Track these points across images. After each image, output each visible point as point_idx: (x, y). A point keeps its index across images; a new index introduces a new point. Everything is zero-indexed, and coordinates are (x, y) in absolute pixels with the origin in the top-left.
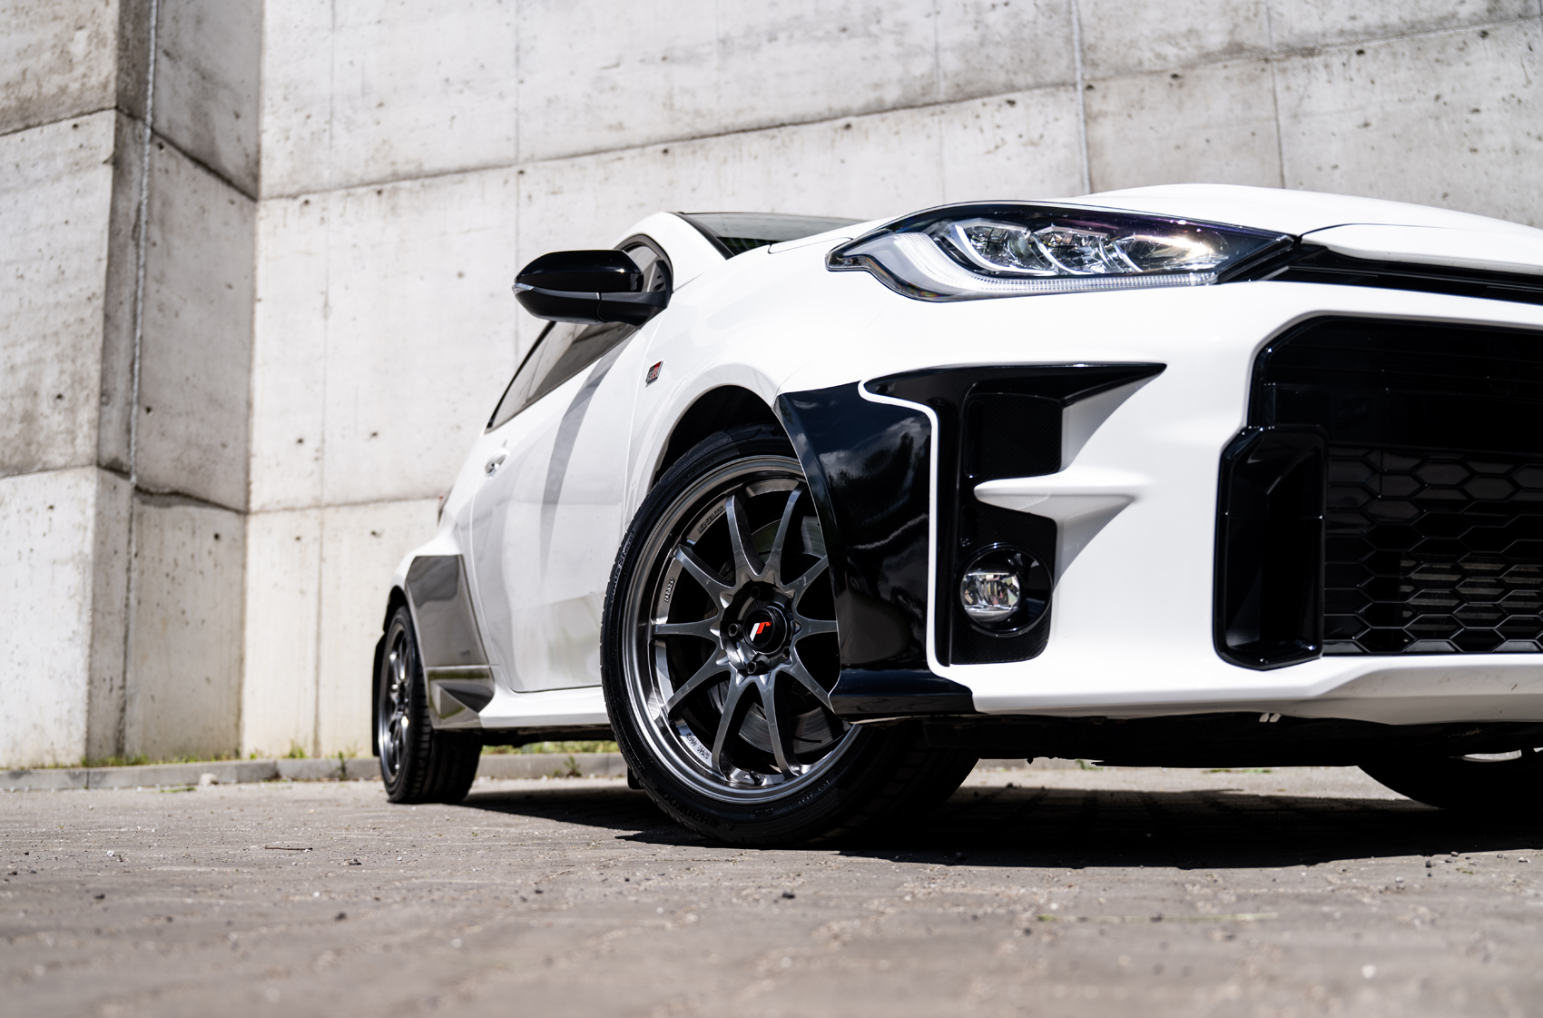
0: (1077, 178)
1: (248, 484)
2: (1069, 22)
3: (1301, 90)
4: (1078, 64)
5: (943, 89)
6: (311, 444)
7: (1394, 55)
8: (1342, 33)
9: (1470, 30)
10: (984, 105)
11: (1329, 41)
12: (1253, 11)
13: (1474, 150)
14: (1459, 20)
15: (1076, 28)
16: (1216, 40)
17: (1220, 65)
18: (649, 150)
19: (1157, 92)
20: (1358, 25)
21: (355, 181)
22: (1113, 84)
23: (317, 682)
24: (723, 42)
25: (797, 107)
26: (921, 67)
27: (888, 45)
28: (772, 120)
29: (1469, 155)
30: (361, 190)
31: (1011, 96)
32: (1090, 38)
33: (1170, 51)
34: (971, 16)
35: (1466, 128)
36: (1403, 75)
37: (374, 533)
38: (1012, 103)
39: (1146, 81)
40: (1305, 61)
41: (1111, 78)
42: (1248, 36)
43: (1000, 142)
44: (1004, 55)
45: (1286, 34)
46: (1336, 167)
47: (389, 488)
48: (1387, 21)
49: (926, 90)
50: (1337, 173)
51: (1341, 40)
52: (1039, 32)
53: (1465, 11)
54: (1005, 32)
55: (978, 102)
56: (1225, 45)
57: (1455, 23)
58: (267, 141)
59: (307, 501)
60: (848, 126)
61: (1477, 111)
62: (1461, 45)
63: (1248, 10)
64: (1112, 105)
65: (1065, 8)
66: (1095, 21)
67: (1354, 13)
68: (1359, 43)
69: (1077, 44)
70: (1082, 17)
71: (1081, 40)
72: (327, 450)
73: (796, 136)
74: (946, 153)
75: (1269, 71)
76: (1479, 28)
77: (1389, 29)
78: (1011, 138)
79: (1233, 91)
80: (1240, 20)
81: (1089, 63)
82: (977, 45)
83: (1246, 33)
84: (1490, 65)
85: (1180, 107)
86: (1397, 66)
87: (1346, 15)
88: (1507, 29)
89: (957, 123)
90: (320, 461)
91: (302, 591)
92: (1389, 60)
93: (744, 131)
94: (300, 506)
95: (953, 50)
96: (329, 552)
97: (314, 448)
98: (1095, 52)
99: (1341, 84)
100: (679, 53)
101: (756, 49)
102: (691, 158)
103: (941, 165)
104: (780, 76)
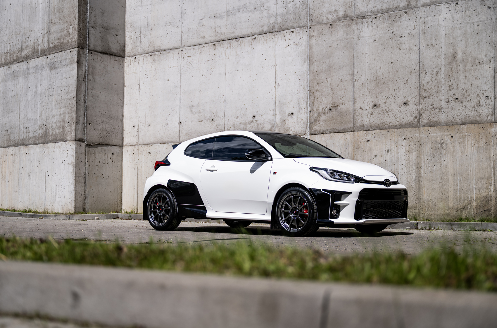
0: (307, 55)
1: (123, 138)
2: (307, 7)
3: (360, 29)
4: (308, 20)
5: (277, 28)
6: (136, 127)
7: (383, 19)
8: (372, 11)
9: (403, 11)
10: (286, 32)
11: (368, 14)
12: (351, 4)
13: (400, 49)
14: (400, 8)
15: (309, 9)
16: (341, 14)
17: (342, 21)
18: (210, 44)
19: (326, 29)
20: (376, 9)
21: (146, 52)
22: (316, 27)
23: (137, 193)
24: (228, 12)
25: (244, 32)
26: (272, 20)
27: (265, 14)
28: (238, 36)
29: (398, 50)
30: (147, 55)
31: (292, 30)
32: (312, 13)
33: (330, 17)
34: (285, 5)
35: (399, 42)
36: (385, 25)
37: (149, 153)
38: (293, 32)
39: (323, 26)
40: (362, 20)
41: (316, 25)
42: (350, 13)
43: (289, 44)
44: (291, 17)
45: (358, 12)
46: (367, 53)
47: (152, 140)
48: (383, 8)
49: (274, 27)
50: (367, 55)
51: (371, 14)
52: (300, 10)
53: (402, 5)
54: (292, 10)
55: (285, 31)
56: (343, 15)
57: (399, 9)
58: (127, 39)
59: (135, 143)
61: (402, 37)
62: (400, 16)
63: (350, 4)
64: (315, 34)
65: (306, 3)
66: (313, 7)
67: (375, 5)
68: (375, 15)
69: (308, 14)
70: (310, 6)
71: (309, 13)
72: (139, 129)
73: (243, 41)
74: (277, 47)
75: (353, 23)
76: (404, 11)
77: (383, 10)
78: (292, 43)
79: (344, 30)
80: (347, 7)
81: (311, 20)
82: (285, 14)
83: (349, 11)
84: (406, 22)
85: (331, 34)
86: (384, 22)
87: (373, 6)
88: (411, 11)
89: (280, 38)
90: (138, 132)
91: (134, 168)
92: (382, 20)
93: (231, 39)
94: (134, 145)
95: (280, 15)
96: (140, 157)
97: (137, 129)
98: (312, 17)
99: (370, 28)
100: (218, 15)
101: (235, 14)
102: (219, 47)
103: (275, 51)
104: (240, 22)
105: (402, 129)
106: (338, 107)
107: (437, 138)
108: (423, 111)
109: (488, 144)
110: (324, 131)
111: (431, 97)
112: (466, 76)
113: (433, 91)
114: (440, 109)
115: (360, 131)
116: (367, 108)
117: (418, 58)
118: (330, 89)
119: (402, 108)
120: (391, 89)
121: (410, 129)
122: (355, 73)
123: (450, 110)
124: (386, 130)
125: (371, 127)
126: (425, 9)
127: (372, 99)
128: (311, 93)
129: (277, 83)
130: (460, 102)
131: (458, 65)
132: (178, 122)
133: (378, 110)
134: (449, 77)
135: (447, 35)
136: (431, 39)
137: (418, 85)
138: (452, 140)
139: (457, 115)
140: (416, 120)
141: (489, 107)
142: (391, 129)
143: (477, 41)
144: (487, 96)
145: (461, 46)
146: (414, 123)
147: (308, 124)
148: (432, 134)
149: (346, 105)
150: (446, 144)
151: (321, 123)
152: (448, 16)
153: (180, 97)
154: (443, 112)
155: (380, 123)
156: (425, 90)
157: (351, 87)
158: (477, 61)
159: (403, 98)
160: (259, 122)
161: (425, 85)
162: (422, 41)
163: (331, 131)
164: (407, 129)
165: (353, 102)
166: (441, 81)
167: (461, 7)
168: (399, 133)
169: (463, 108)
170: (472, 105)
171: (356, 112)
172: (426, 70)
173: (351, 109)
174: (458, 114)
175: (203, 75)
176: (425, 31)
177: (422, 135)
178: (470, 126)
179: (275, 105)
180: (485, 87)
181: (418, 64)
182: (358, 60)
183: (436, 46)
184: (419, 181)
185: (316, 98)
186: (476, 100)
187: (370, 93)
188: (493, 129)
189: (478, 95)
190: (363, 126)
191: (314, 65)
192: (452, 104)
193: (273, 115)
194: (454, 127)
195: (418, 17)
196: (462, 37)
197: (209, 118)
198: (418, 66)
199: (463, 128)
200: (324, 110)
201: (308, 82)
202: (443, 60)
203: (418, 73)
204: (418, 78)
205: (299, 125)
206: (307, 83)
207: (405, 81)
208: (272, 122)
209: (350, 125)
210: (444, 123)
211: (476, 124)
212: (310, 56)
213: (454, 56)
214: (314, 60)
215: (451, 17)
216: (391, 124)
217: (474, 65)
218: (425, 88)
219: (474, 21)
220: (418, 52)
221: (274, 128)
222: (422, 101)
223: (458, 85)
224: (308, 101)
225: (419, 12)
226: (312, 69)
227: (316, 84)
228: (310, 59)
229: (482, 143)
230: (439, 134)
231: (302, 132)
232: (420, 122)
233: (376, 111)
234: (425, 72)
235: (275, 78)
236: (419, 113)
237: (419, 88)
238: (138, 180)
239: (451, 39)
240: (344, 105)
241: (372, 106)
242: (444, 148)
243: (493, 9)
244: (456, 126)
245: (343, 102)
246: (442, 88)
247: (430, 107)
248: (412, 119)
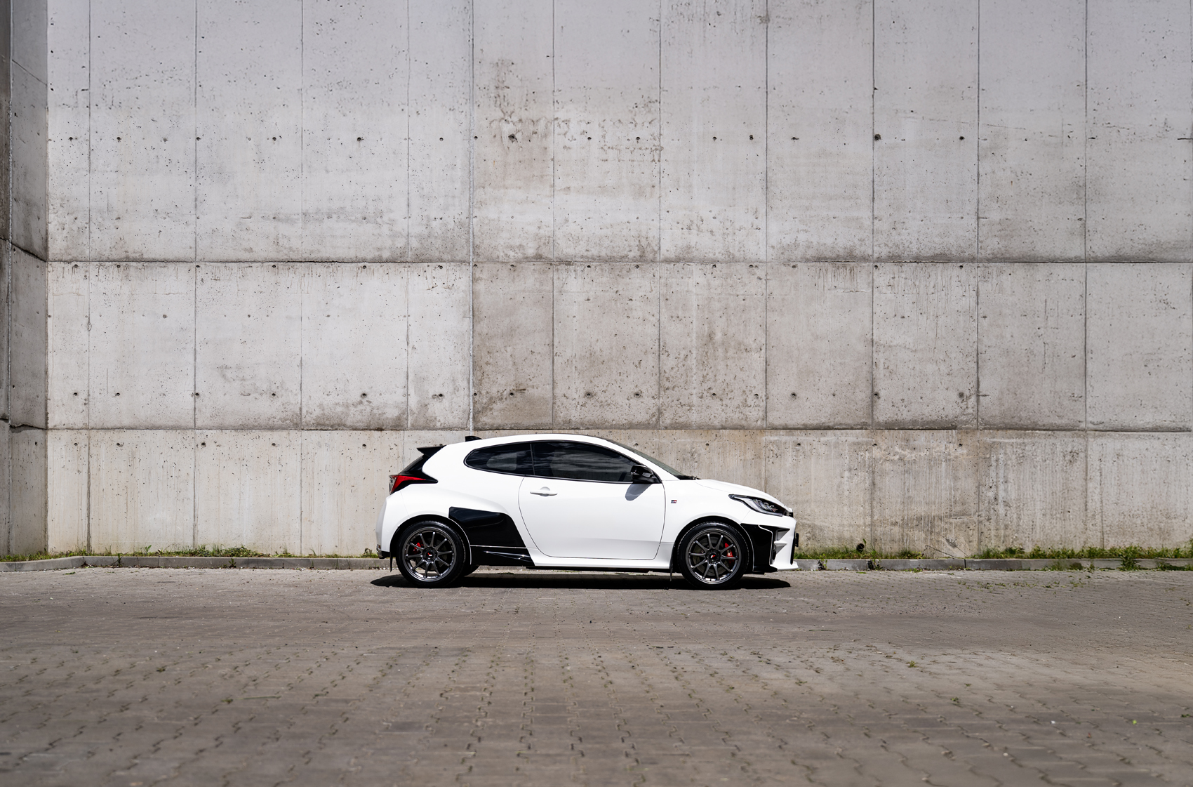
0: (468, 306)
1: (47, 414)
2: (469, 232)
3: (564, 280)
4: (471, 254)
5: (410, 256)
6: (82, 396)
7: (602, 270)
8: (582, 257)
9: (632, 264)
10: (428, 266)
11: (577, 259)
12: (547, 240)
13: (628, 317)
14: (628, 258)
15: (471, 236)
16: (531, 252)
17: (532, 263)
18: (266, 264)
19: (504, 272)
20: (589, 254)
21: (104, 258)
22: (485, 265)
23: (89, 517)
24: (305, 214)
25: (341, 253)
26: (400, 243)
27: (385, 230)
28: (328, 259)
29: (626, 318)
30: (107, 264)
31: (441, 264)
32: (477, 242)
33: (512, 254)
34: (425, 222)
35: (626, 307)
36: (605, 279)
37: (118, 444)
38: (441, 267)
39: (500, 266)
40: (566, 267)
41: (485, 262)
42: (545, 252)
43: (434, 286)
44: (439, 243)
45: (560, 253)
46: (575, 317)
47: (126, 422)
48: (601, 255)
49: (403, 254)
50: (575, 319)
51: (582, 260)
52: (455, 235)
53: (631, 255)
54: (440, 232)
55: (426, 264)
56: (535, 254)
57: (627, 260)
58: (51, 228)
59: (81, 425)
60: (365, 267)
61: (631, 300)
62: (628, 270)
63: (545, 240)
64: (484, 275)
65: (467, 225)
66: (480, 234)
67: (588, 248)
68: (589, 262)
69: (471, 244)
70: (475, 231)
71: (473, 242)
72: (91, 400)
73: (339, 268)
74: (409, 287)
75: (551, 269)
76: (636, 264)
77: (601, 258)
78: (439, 284)
79: (536, 276)
80: (541, 244)
81: (476, 254)
82: (427, 236)
83: (544, 250)
84: (638, 281)
85: (513, 280)
86: (603, 275)
87: (585, 248)
88: (645, 266)
89: (416, 273)
90: (87, 406)
91: (79, 471)
92: (600, 272)
93: (314, 262)
94: (76, 427)
95: (415, 237)
96: (93, 451)
97: (84, 398)
98: (479, 249)
99: (580, 280)
100: (281, 216)
101: (321, 221)
102: (287, 272)
103: (407, 292)
104: (332, 236)
105: (633, 431)
106: (526, 392)
107: (685, 445)
108: (664, 408)
109: (758, 456)
110: (500, 426)
111: (676, 389)
112: (727, 365)
113: (679, 381)
114: (691, 406)
115: (564, 429)
116: (576, 396)
117: (657, 333)
118: (511, 363)
119: (631, 400)
120: (614, 372)
121: (644, 431)
122: (556, 344)
123: (705, 408)
124: (608, 431)
125: (582, 424)
126: (667, 265)
127: (583, 385)
128: (476, 366)
129: (411, 345)
130: (718, 400)
131: (715, 349)
132: (192, 391)
133: (593, 401)
134: (703, 365)
135: (700, 307)
136: (676, 309)
137: (657, 370)
138: (708, 449)
139: (715, 417)
140: (654, 419)
141: (759, 408)
142: (615, 429)
143: (743, 320)
144: (757, 395)
145: (720, 324)
146: (651, 423)
147: (472, 414)
148: (679, 440)
149: (540, 389)
150: (699, 455)
151: (495, 414)
152: (702, 280)
153: (195, 349)
154: (693, 411)
155: (596, 420)
156: (667, 379)
157: (548, 363)
158: (742, 347)
159: (633, 386)
160: (375, 404)
161: (667, 371)
162: (663, 310)
163: (513, 426)
164: (640, 431)
165: (551, 386)
166: (691, 369)
167: (721, 271)
168: (628, 435)
169: (723, 407)
170: (736, 405)
171: (557, 400)
172: (669, 351)
173: (550, 395)
174: (716, 415)
175: (249, 316)
176: (668, 297)
177: (663, 441)
178: (733, 431)
179: (407, 379)
180: (753, 382)
181: (657, 341)
182: (560, 324)
183: (684, 319)
185: (485, 374)
186: (742, 398)
187: (581, 375)
188: (764, 438)
189: (744, 391)
190: (570, 422)
191: (482, 323)
192: (708, 400)
193: (404, 395)
194: (710, 432)
195: (657, 276)
196: (722, 312)
197: (265, 390)
198: (657, 344)
199: (723, 433)
200: (499, 394)
201: (471, 349)
202: (694, 340)
203: (657, 354)
204: (657, 361)
205: (454, 414)
206: (469, 349)
207: (637, 363)
208: (402, 406)
209: (548, 420)
210: (696, 426)
211: (741, 429)
212: (476, 310)
213: (711, 336)
214: (481, 316)
215: (706, 283)
216: (614, 423)
217: (738, 352)
218: (667, 375)
219: (738, 293)
220: (657, 325)
221: (405, 416)
222: (662, 393)
223: (715, 376)
224: (471, 378)
225: (658, 269)
226: (478, 328)
227: (486, 353)
228: (475, 314)
229: (749, 455)
230: (689, 440)
231: (460, 426)
232: (661, 423)
233: (590, 402)
234: (667, 353)
235: (407, 335)
236: (659, 409)
237: (658, 375)
238: (89, 493)
239: (706, 312)
240: (535, 390)
241: (583, 395)
242: (696, 460)
243: (765, 282)
244: (713, 431)
245: (535, 384)
246: (694, 379)
247: (676, 402)
248: (648, 417)
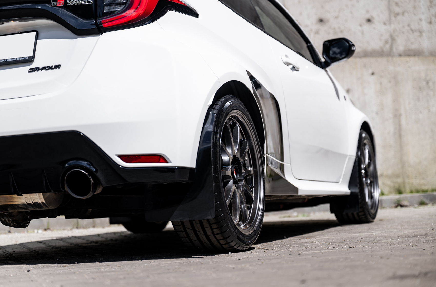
105: (368, 58)
107: (420, 73)
108: (396, 34)
111: (406, 14)
113: (408, 6)
114: (421, 32)
116: (309, 23)
119: (364, 26)
121: (379, 59)
127: (315, 10)
140: (388, 46)
146: (385, 49)
148: (413, 68)
154: (424, 38)
156: (397, 3)
159: (365, 11)
164: (375, 58)
168: (364, 63)
177: (398, 69)
184: (400, 136)
210: (428, 53)
222: (393, 18)
230: (423, 68)
232: (394, 50)
236: (391, 36)
241: (317, 21)
242: (431, 88)
247: (407, 28)
248: (381, 44)
